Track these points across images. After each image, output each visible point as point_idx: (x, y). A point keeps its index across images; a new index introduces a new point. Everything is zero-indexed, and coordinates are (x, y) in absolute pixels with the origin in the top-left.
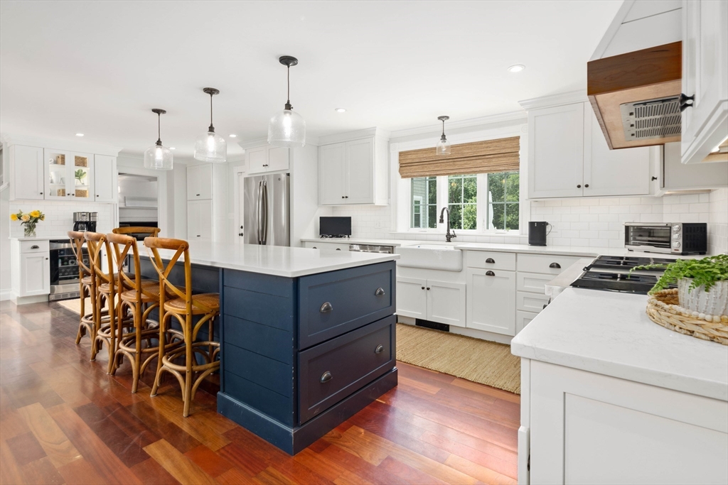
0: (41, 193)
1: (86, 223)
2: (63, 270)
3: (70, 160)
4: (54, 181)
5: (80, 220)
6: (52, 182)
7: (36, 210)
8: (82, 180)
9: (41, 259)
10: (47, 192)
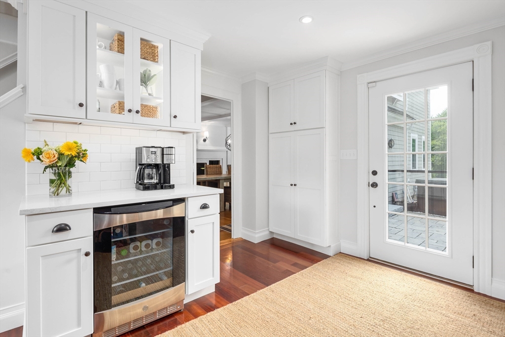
0: (81, 105)
1: (157, 166)
2: (120, 268)
3: (133, 46)
4: (106, 84)
5: (149, 162)
6: (101, 84)
7: (71, 140)
8: (149, 88)
9: (74, 255)
10: (93, 106)
